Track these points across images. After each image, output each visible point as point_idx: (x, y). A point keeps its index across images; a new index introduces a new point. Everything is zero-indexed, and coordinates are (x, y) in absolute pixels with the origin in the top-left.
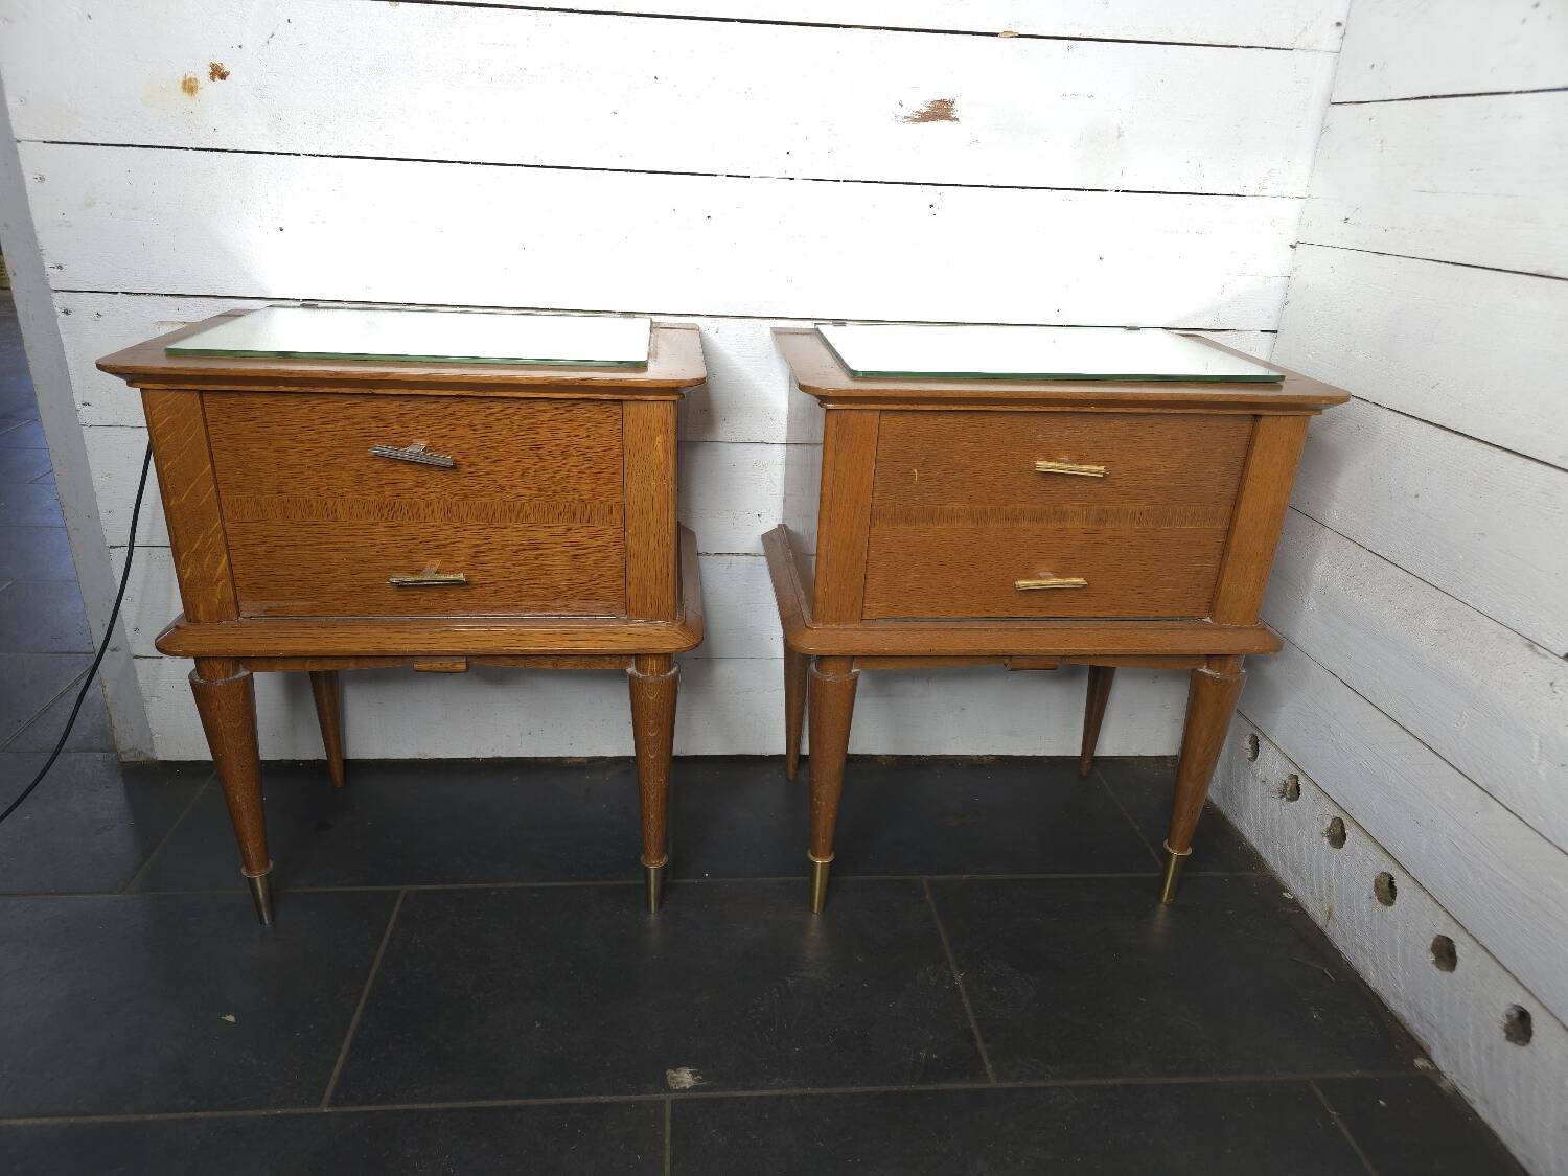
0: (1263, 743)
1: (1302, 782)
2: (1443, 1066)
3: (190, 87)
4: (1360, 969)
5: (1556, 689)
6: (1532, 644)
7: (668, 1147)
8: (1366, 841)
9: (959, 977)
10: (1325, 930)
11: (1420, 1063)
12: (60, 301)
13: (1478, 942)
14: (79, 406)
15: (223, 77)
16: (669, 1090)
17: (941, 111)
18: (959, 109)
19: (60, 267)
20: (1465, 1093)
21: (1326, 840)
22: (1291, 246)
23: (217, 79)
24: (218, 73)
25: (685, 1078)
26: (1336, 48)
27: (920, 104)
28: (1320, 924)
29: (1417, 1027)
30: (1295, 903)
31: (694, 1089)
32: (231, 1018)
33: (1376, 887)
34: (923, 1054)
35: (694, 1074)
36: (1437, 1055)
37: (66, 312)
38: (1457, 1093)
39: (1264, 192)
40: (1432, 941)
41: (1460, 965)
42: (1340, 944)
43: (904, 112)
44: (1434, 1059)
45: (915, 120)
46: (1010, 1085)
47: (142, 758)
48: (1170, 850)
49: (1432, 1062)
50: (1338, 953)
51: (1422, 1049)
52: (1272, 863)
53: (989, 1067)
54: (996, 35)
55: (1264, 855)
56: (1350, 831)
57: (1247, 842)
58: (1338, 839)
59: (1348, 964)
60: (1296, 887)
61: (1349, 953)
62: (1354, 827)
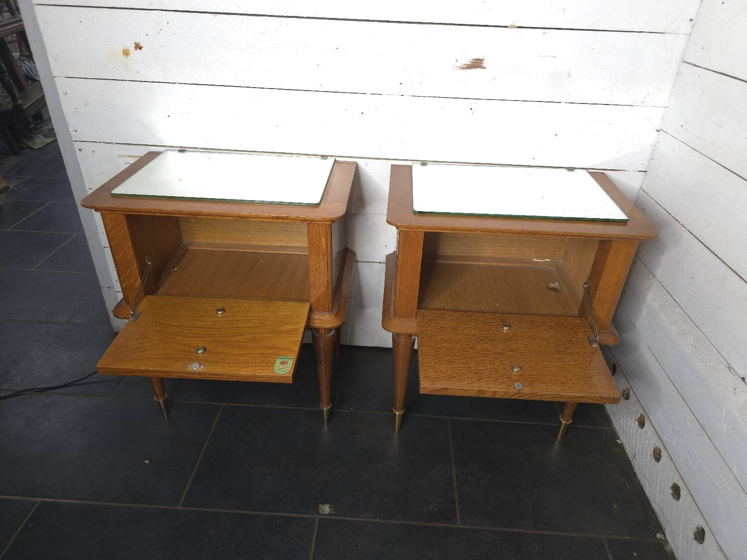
1: (631, 393)
2: (669, 539)
3: (126, 53)
4: (643, 485)
5: (736, 392)
6: (730, 368)
7: (314, 541)
8: (652, 429)
9: (454, 470)
10: (632, 462)
11: (659, 536)
12: (77, 146)
13: (690, 492)
14: (87, 189)
15: (140, 48)
16: (319, 514)
17: (477, 64)
18: (486, 63)
19: (76, 131)
20: (676, 555)
21: (637, 423)
22: (657, 131)
23: (138, 50)
24: (138, 47)
25: (326, 509)
26: (688, 32)
27: (467, 61)
28: (630, 459)
29: (662, 519)
30: (621, 447)
31: (329, 514)
32: (147, 462)
33: (654, 451)
34: (431, 508)
35: (330, 507)
36: (667, 533)
37: (80, 150)
38: (672, 553)
39: (644, 104)
40: (672, 484)
41: (681, 499)
42: (637, 471)
43: (459, 64)
44: (666, 535)
45: (463, 68)
46: (466, 527)
48: (562, 420)
49: (665, 536)
50: (635, 474)
51: (662, 529)
52: (615, 424)
53: (458, 517)
54: (506, 27)
55: (612, 419)
56: (647, 423)
57: (606, 411)
58: (642, 424)
59: (639, 481)
60: (623, 439)
61: (640, 476)
62: (648, 421)
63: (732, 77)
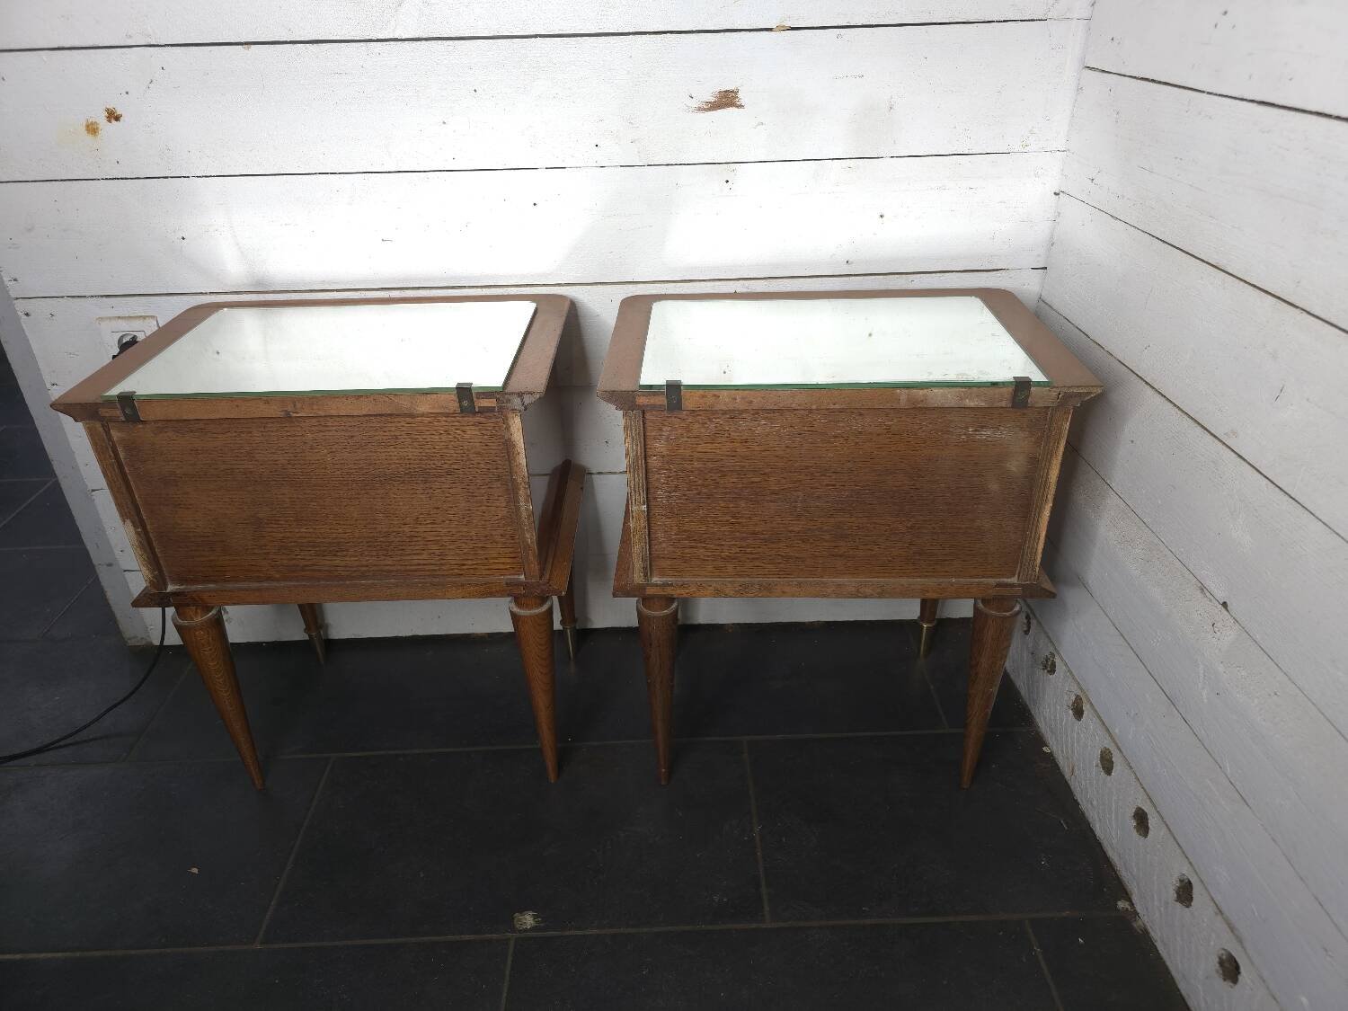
0: (1034, 622)
1: (1057, 660)
2: (1139, 908)
3: (92, 129)
4: (1091, 821)
5: (1216, 630)
6: (1203, 589)
7: (507, 978)
8: (1096, 719)
9: (757, 829)
10: (1070, 783)
11: (1122, 904)
12: (20, 306)
13: (1163, 818)
14: (48, 386)
15: (117, 118)
16: (513, 929)
17: (727, 100)
18: (743, 97)
19: (15, 280)
20: (1152, 934)
21: (1071, 712)
22: (1055, 194)
23: (114, 122)
24: (113, 116)
25: (528, 920)
26: (1086, 15)
27: (709, 96)
28: (1067, 777)
29: (1124, 875)
30: (1050, 758)
31: (533, 929)
32: (195, 870)
33: (1102, 755)
34: (716, 898)
35: (535, 917)
36: (1135, 898)
37: (27, 314)
38: (1146, 932)
39: (1027, 149)
40: (1134, 810)
41: (1151, 833)
42: (1079, 796)
43: (694, 104)
44: (1134, 902)
45: (705, 110)
46: (782, 924)
47: (144, 643)
49: (1132, 904)
50: (1076, 804)
51: (1127, 894)
52: (1038, 719)
53: (767, 908)
54: (770, 30)
55: (1033, 711)
56: (1086, 708)
57: (1022, 699)
58: (1079, 713)
59: (1083, 814)
60: (1054, 746)
61: (1084, 806)
62: (1088, 706)
63: (1160, 82)
